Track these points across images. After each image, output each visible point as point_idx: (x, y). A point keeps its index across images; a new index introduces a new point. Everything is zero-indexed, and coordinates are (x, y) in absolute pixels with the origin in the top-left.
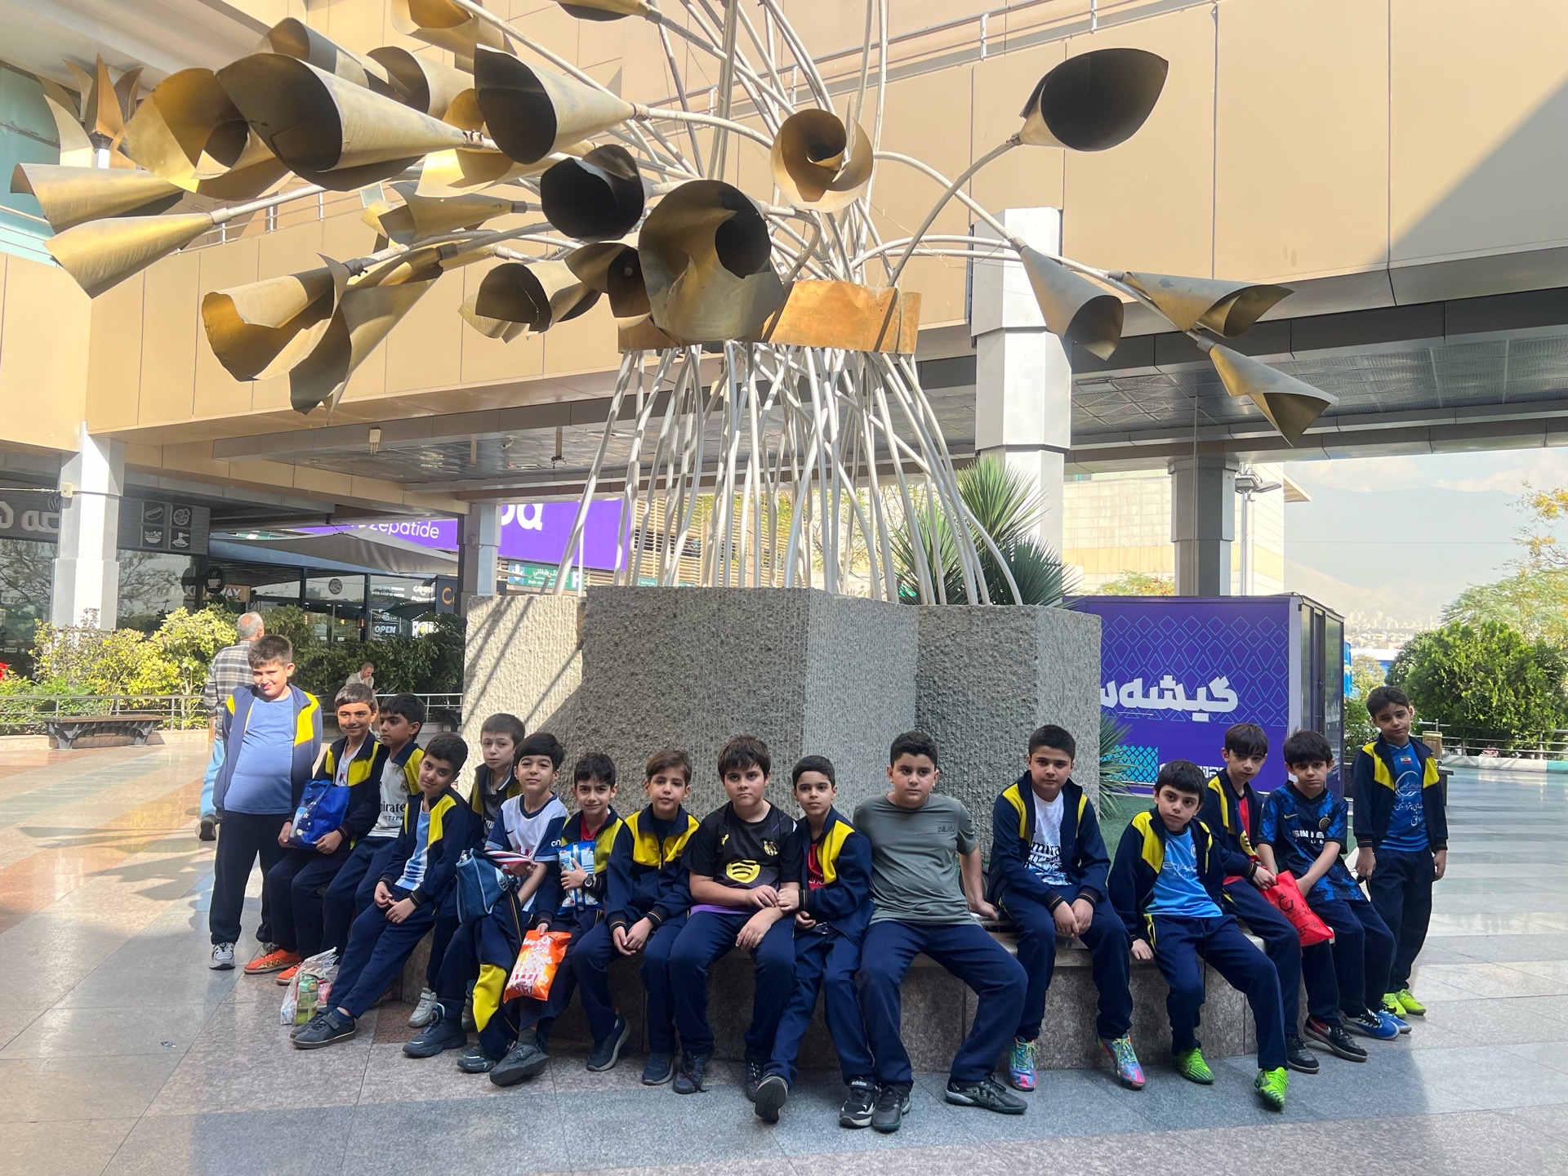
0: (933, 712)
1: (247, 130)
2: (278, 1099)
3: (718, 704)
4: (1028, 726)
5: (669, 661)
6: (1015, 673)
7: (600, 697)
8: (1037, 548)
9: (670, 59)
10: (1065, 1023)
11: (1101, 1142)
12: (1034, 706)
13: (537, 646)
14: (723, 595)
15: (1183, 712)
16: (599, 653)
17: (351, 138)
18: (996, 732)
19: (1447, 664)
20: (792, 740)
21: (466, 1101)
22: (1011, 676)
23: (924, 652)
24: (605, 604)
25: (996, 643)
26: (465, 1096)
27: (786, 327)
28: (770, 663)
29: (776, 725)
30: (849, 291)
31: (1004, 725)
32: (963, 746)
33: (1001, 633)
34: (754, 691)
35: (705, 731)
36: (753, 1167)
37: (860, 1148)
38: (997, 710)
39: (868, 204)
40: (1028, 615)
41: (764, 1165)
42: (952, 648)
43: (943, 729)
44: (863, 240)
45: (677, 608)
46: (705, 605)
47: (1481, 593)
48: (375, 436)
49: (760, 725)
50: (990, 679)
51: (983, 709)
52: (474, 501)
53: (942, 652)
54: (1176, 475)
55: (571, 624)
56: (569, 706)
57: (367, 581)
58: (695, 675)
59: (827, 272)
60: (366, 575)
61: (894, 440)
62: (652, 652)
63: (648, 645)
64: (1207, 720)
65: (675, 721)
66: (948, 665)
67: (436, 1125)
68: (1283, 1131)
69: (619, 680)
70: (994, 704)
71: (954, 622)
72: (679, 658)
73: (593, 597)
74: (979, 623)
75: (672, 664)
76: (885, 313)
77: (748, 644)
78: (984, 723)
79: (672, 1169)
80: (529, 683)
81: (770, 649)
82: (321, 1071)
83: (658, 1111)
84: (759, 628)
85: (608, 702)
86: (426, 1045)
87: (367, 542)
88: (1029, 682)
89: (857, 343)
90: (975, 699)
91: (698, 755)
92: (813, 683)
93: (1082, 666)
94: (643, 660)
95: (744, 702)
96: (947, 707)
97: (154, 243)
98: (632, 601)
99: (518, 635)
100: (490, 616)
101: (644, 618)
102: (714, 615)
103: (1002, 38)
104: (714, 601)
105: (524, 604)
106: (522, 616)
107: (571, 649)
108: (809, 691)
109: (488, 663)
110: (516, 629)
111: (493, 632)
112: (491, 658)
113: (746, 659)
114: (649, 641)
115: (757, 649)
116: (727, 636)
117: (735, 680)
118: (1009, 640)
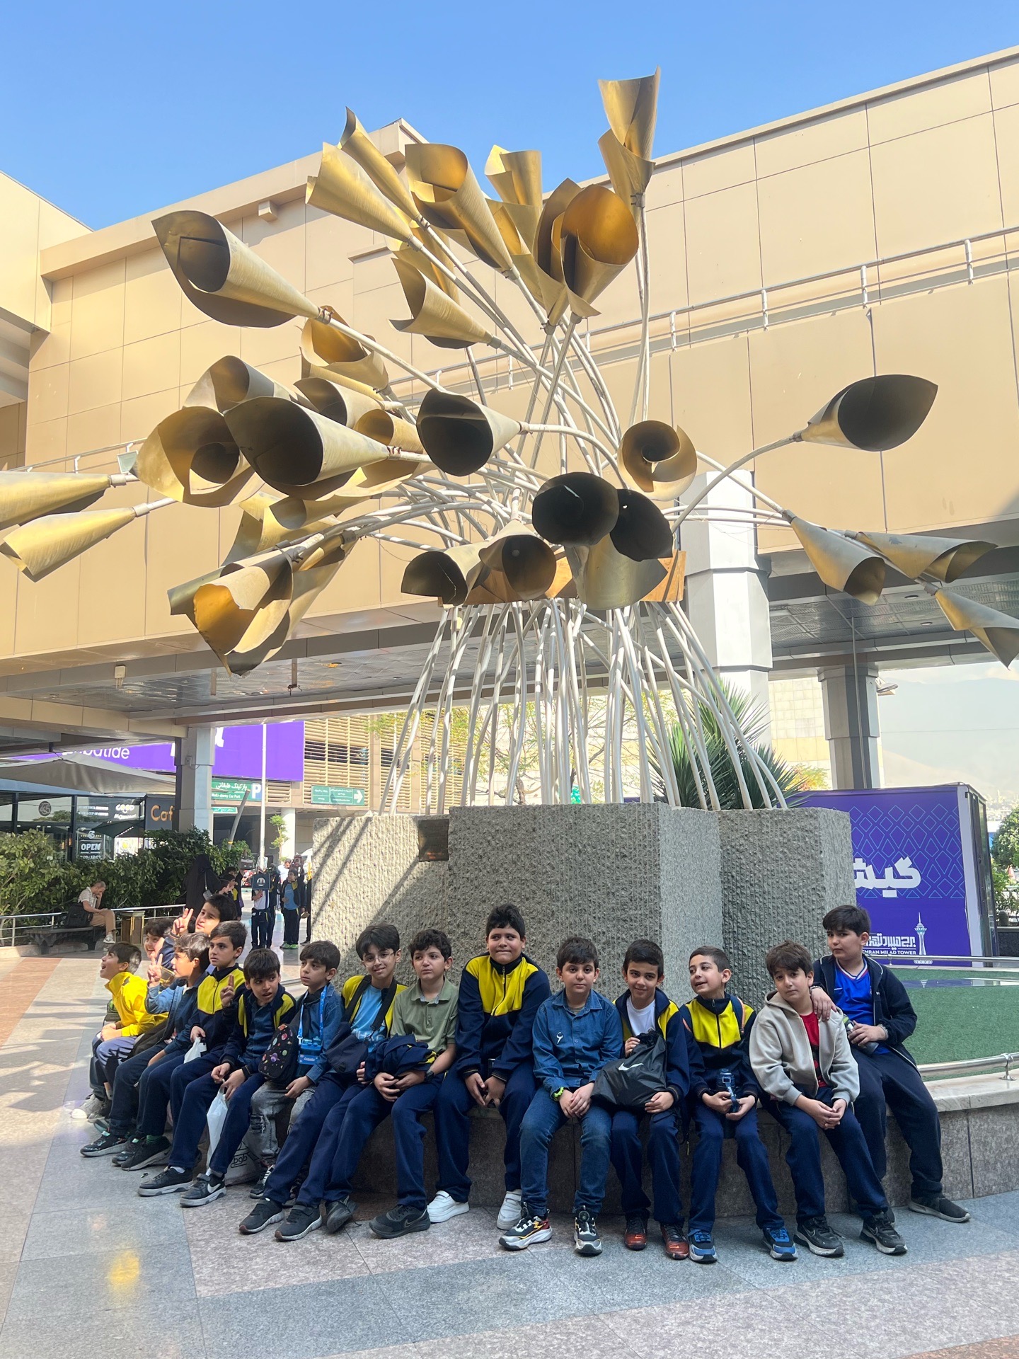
2: (301, 1275)
3: (579, 905)
4: (819, 911)
5: (531, 869)
6: (803, 867)
7: (467, 904)
12: (823, 893)
13: (381, 861)
15: (874, 889)
16: (464, 865)
18: (791, 917)
22: (800, 869)
23: (722, 851)
24: (468, 822)
25: (785, 841)
28: (626, 868)
29: (635, 922)
31: (798, 911)
32: (763, 931)
33: (789, 832)
34: (613, 893)
35: (569, 930)
38: (791, 899)
40: (811, 816)
41: (747, 1297)
42: (746, 847)
43: (744, 918)
45: (535, 823)
46: (563, 820)
48: (120, 672)
49: (621, 922)
50: (782, 872)
51: (778, 898)
52: (191, 725)
53: (737, 850)
54: (826, 681)
55: (412, 839)
57: (74, 802)
58: (557, 881)
60: (73, 796)
62: (514, 863)
63: (510, 856)
64: (896, 896)
65: (540, 922)
66: (744, 861)
67: (453, 1286)
69: (484, 888)
70: (788, 894)
71: (746, 824)
72: (541, 867)
73: (457, 817)
74: (769, 825)
75: (534, 872)
77: (604, 852)
78: (780, 911)
80: (375, 894)
81: (625, 856)
84: (614, 837)
85: (476, 908)
87: (78, 766)
88: (817, 873)
90: (770, 889)
92: (665, 884)
94: (506, 869)
95: (604, 903)
96: (746, 898)
97: (90, 534)
98: (493, 818)
99: (362, 851)
100: (331, 836)
101: (505, 833)
102: (571, 828)
103: (688, 331)
104: (569, 816)
105: (361, 824)
106: (360, 835)
107: (412, 861)
108: (662, 890)
109: (333, 877)
110: (354, 846)
111: (337, 850)
112: (337, 872)
113: (603, 865)
114: (511, 853)
115: (614, 856)
116: (584, 846)
117: (595, 884)
118: (796, 838)
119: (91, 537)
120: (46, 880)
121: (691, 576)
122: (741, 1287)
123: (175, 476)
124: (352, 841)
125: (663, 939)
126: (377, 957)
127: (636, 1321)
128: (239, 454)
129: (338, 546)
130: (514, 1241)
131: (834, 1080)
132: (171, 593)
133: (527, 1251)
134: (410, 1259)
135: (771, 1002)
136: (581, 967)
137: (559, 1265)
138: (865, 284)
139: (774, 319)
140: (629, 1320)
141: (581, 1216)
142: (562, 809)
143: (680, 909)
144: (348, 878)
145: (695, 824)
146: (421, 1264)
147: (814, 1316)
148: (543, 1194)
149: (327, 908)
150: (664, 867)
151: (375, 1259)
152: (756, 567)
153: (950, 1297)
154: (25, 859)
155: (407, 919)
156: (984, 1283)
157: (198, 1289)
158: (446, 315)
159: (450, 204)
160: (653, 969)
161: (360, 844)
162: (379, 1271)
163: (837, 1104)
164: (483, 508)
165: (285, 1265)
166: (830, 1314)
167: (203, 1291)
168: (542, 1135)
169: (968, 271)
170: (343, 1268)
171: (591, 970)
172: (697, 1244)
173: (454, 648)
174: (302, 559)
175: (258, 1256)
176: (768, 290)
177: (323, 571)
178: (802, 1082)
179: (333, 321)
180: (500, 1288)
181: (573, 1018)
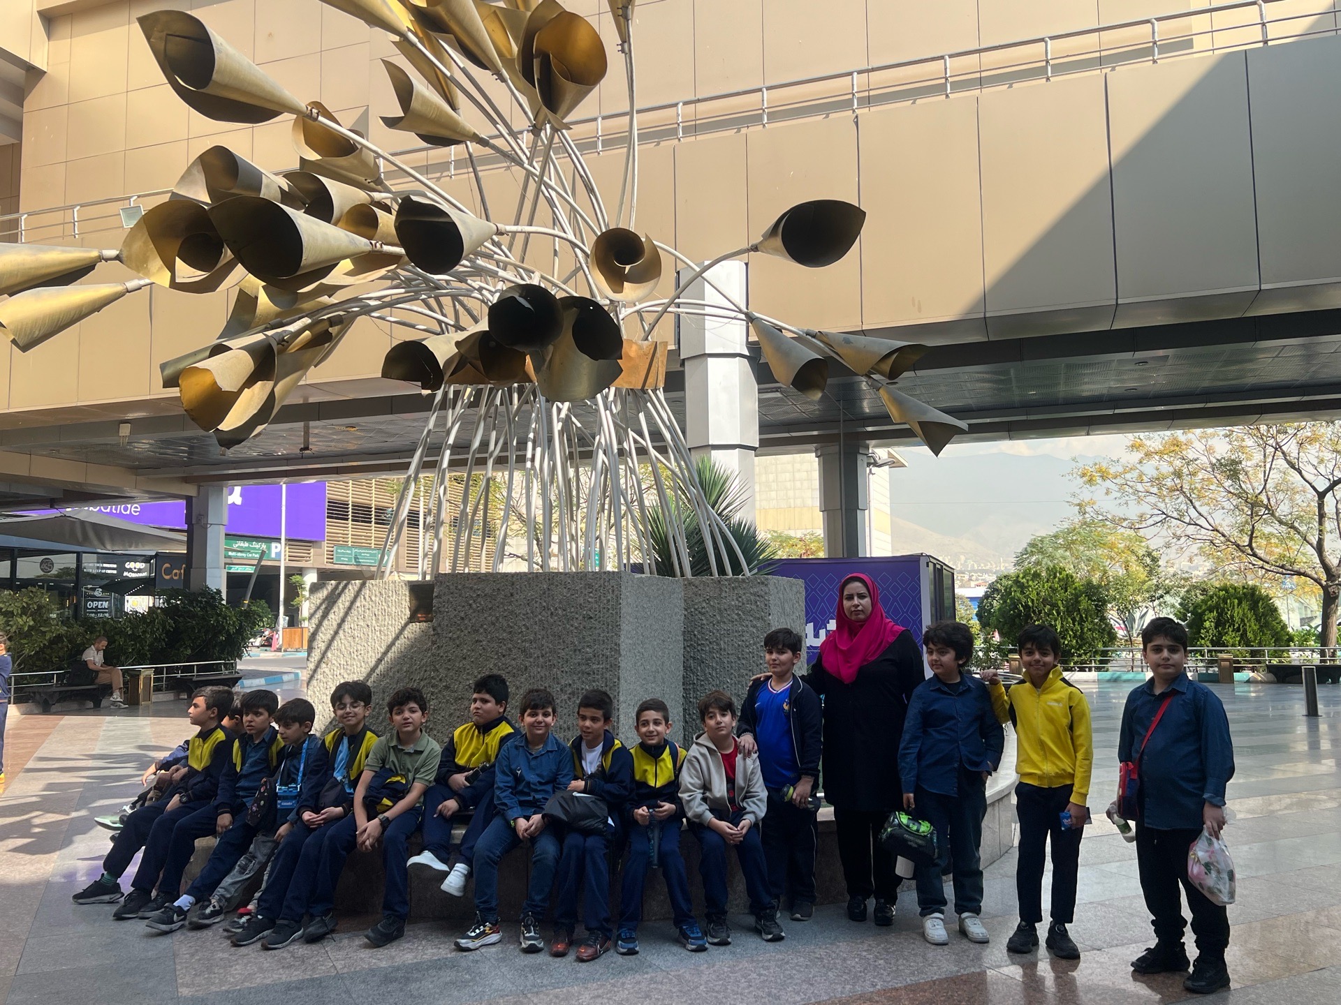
3: (550, 661)
5: (508, 630)
6: (754, 626)
7: (449, 661)
8: (749, 529)
13: (374, 622)
16: (447, 625)
19: (1024, 600)
22: (751, 629)
23: (687, 613)
24: (451, 587)
25: (740, 604)
28: (591, 628)
29: (598, 675)
33: (744, 597)
34: (580, 650)
38: (743, 654)
40: (763, 583)
42: (707, 609)
43: (703, 671)
45: (513, 589)
46: (537, 586)
47: (1042, 541)
48: (125, 430)
49: (585, 675)
50: (736, 631)
51: (732, 654)
52: (202, 484)
53: (700, 612)
54: (821, 458)
55: (404, 602)
57: (79, 560)
58: (530, 640)
60: (78, 553)
61: (653, 453)
62: (493, 624)
63: (489, 618)
65: (514, 676)
66: (705, 622)
67: (408, 979)
69: (465, 646)
70: (740, 650)
71: (708, 589)
72: (516, 627)
73: (441, 583)
74: (727, 590)
75: (511, 632)
76: (648, 359)
77: (573, 614)
78: (733, 665)
80: (368, 652)
81: (591, 618)
84: (582, 601)
87: (83, 523)
89: (631, 382)
90: (726, 647)
92: (625, 642)
93: (795, 618)
94: (485, 630)
95: (571, 658)
96: (705, 654)
97: (80, 307)
98: (475, 584)
99: (356, 613)
100: (327, 598)
101: (485, 598)
102: (544, 593)
103: (694, 123)
104: (544, 583)
105: (356, 589)
106: (356, 597)
107: (403, 622)
108: (622, 647)
109: (329, 637)
110: (350, 608)
111: (332, 611)
112: (332, 632)
113: (572, 626)
114: (490, 615)
115: (581, 618)
116: (556, 609)
117: (564, 642)
118: (749, 601)
119: (81, 311)
120: (47, 638)
121: (688, 358)
122: (650, 970)
123: (161, 263)
124: (347, 604)
125: (621, 689)
126: (348, 706)
127: (557, 997)
128: (223, 247)
129: (325, 329)
130: (467, 943)
131: (745, 805)
132: (163, 367)
133: (478, 952)
134: (374, 961)
135: (699, 741)
136: (540, 712)
137: (503, 960)
138: (855, 90)
139: (773, 116)
140: (551, 996)
141: (528, 920)
142: (537, 576)
143: (639, 664)
144: (343, 637)
145: (658, 590)
146: (383, 964)
147: (702, 987)
148: (494, 904)
149: (323, 665)
150: (624, 626)
151: (343, 962)
152: (747, 353)
153: (814, 971)
154: (24, 617)
155: (398, 675)
156: (845, 960)
157: (180, 990)
158: (434, 116)
159: (440, 10)
160: (599, 713)
161: (355, 607)
162: (346, 970)
163: (741, 824)
164: (473, 295)
165: (261, 970)
166: (716, 986)
167: (185, 992)
168: (492, 855)
169: (945, 84)
170: (314, 969)
171: (550, 715)
172: (623, 940)
173: (449, 424)
174: (287, 342)
175: (238, 964)
176: (768, 88)
177: (309, 353)
178: (718, 809)
179: (321, 118)
180: (448, 979)
181: (531, 757)
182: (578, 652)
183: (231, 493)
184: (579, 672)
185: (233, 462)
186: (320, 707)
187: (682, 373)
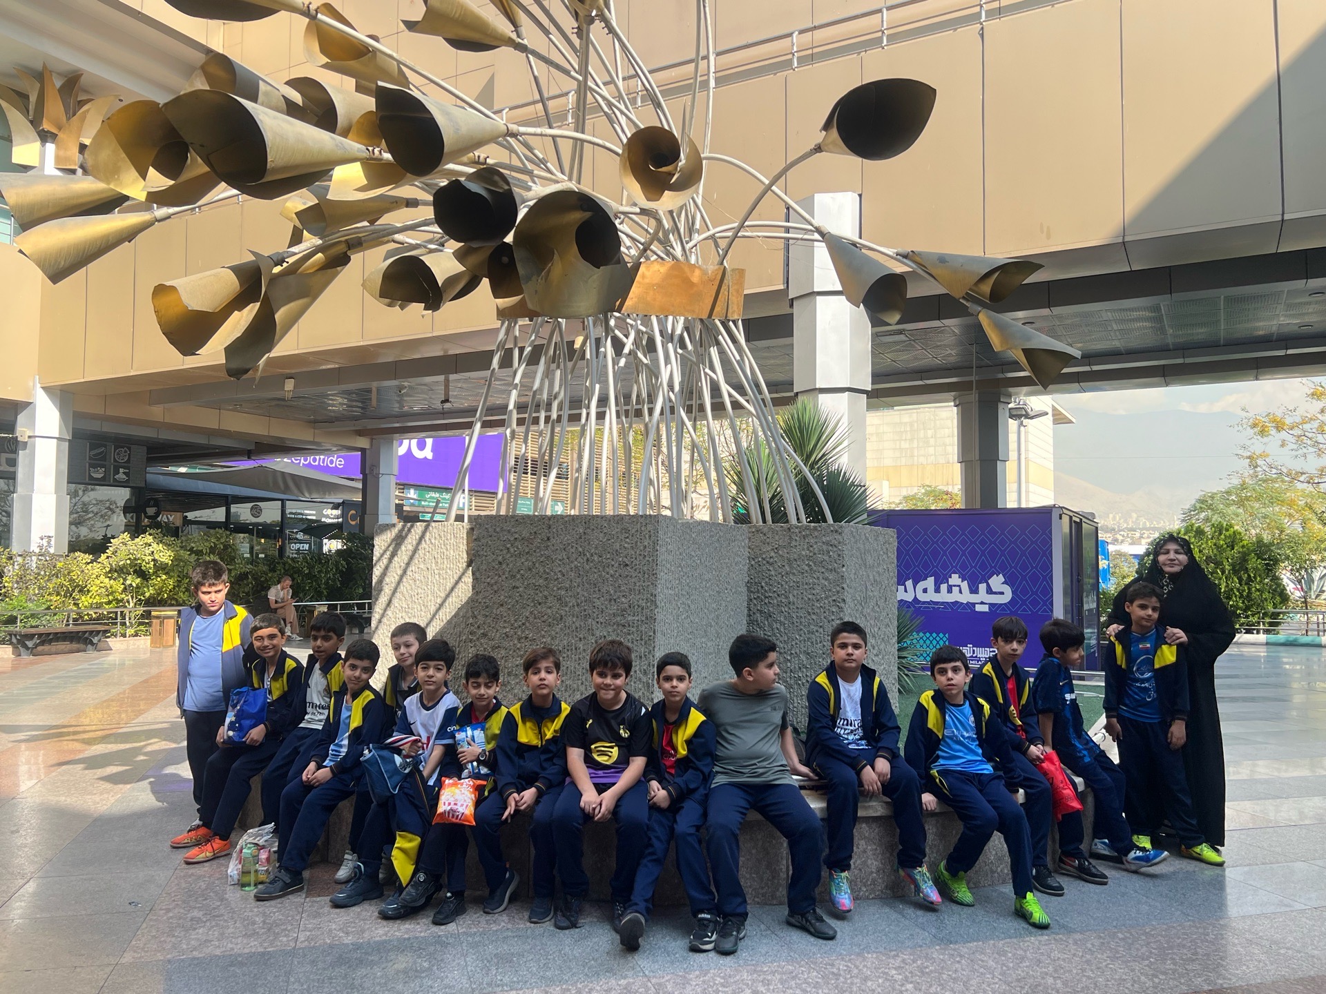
0: (761, 612)
1: (188, 151)
2: (230, 945)
3: (585, 611)
5: (544, 576)
6: (826, 579)
7: (487, 607)
8: (845, 473)
9: (535, 78)
10: (869, 862)
11: (897, 956)
12: (842, 605)
13: (434, 565)
14: (587, 522)
15: (968, 603)
16: (486, 570)
17: (274, 157)
18: (812, 627)
20: (647, 639)
21: (385, 941)
22: (823, 581)
23: (753, 563)
24: (490, 530)
25: (811, 554)
26: (384, 938)
27: (635, 300)
28: (627, 576)
29: (633, 627)
30: (686, 269)
31: (818, 621)
32: (786, 639)
33: (815, 546)
34: (615, 600)
35: (575, 633)
36: (620, 985)
37: (705, 968)
38: (813, 609)
39: (700, 197)
40: (836, 531)
41: (629, 984)
42: (776, 559)
43: (769, 626)
44: (697, 226)
45: (550, 532)
46: (573, 529)
47: (1212, 497)
48: (289, 385)
49: (620, 627)
50: (806, 584)
51: (801, 608)
52: (374, 437)
53: (768, 562)
54: (960, 407)
55: (461, 546)
56: (461, 614)
57: (283, 506)
58: (566, 588)
59: (668, 254)
60: (282, 500)
61: (725, 388)
62: (530, 569)
63: (526, 563)
64: (988, 610)
65: (550, 626)
66: (773, 573)
67: (361, 962)
68: (1040, 941)
69: (503, 593)
70: (810, 604)
71: (777, 538)
72: (552, 574)
73: (480, 525)
74: (797, 538)
75: (547, 578)
76: (716, 287)
77: (609, 561)
78: (803, 620)
79: (554, 990)
81: (627, 565)
82: (264, 922)
83: (542, 944)
84: (618, 547)
85: (494, 611)
86: (349, 897)
87: (280, 473)
88: (838, 585)
89: (694, 311)
90: (795, 600)
91: (569, 653)
92: (663, 592)
93: (880, 570)
94: (523, 575)
95: (607, 608)
96: (772, 607)
98: (513, 527)
99: (420, 556)
100: (395, 539)
101: (522, 541)
102: (580, 538)
103: (810, 51)
104: (580, 526)
105: (421, 531)
106: (420, 540)
107: (461, 566)
108: (659, 598)
110: (416, 550)
111: (400, 552)
113: (608, 573)
114: (527, 560)
115: (617, 565)
116: (592, 555)
117: (599, 591)
118: (821, 552)
121: (797, 298)
124: (411, 548)
125: (657, 643)
139: (892, 39)
142: (573, 519)
143: (684, 616)
144: (405, 580)
145: (711, 536)
150: (662, 575)
151: (308, 933)
161: (418, 548)
162: (304, 945)
165: (221, 937)
176: (889, 9)
180: (404, 966)
182: (613, 602)
183: (401, 444)
184: (614, 624)
185: (396, 417)
186: (384, 650)
187: (790, 317)
